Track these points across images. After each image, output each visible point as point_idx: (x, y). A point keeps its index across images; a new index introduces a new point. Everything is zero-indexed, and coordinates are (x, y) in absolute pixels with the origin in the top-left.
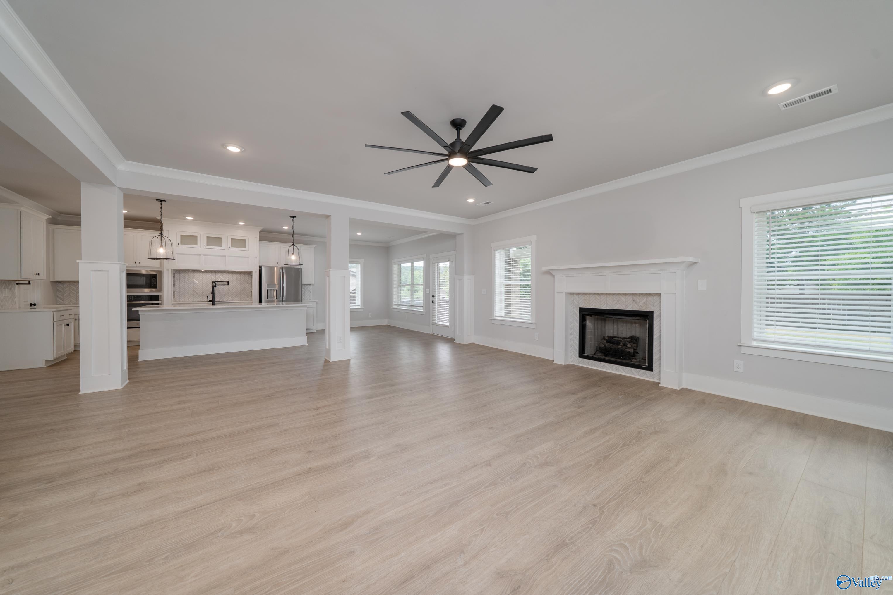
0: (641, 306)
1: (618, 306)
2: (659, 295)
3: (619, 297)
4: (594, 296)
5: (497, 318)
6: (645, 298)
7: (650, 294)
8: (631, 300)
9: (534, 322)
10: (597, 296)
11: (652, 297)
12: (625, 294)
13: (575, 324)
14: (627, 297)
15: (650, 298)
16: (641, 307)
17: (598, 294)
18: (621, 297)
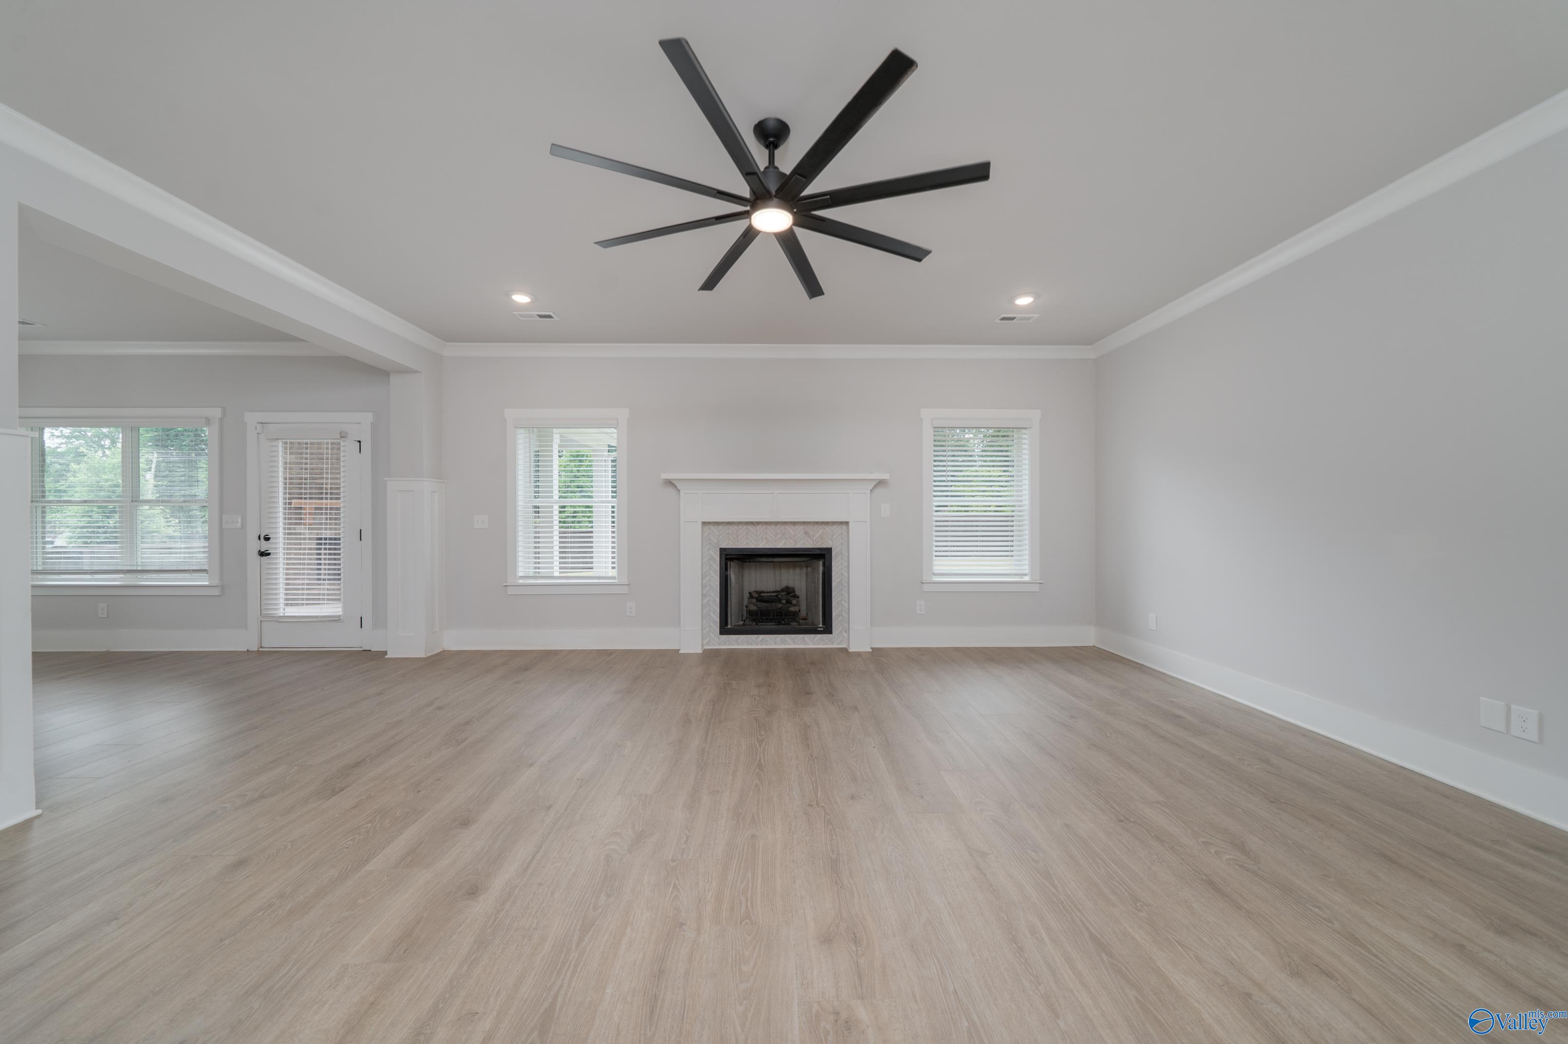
0: (815, 541)
1: (783, 542)
2: (847, 523)
3: (785, 528)
4: (745, 527)
5: (521, 581)
6: (821, 529)
7: (827, 523)
8: (802, 532)
9: (626, 581)
10: (750, 528)
11: (830, 527)
12: (794, 523)
13: (712, 577)
14: (797, 527)
15: (828, 529)
16: (815, 543)
17: (752, 523)
18: (787, 527)
